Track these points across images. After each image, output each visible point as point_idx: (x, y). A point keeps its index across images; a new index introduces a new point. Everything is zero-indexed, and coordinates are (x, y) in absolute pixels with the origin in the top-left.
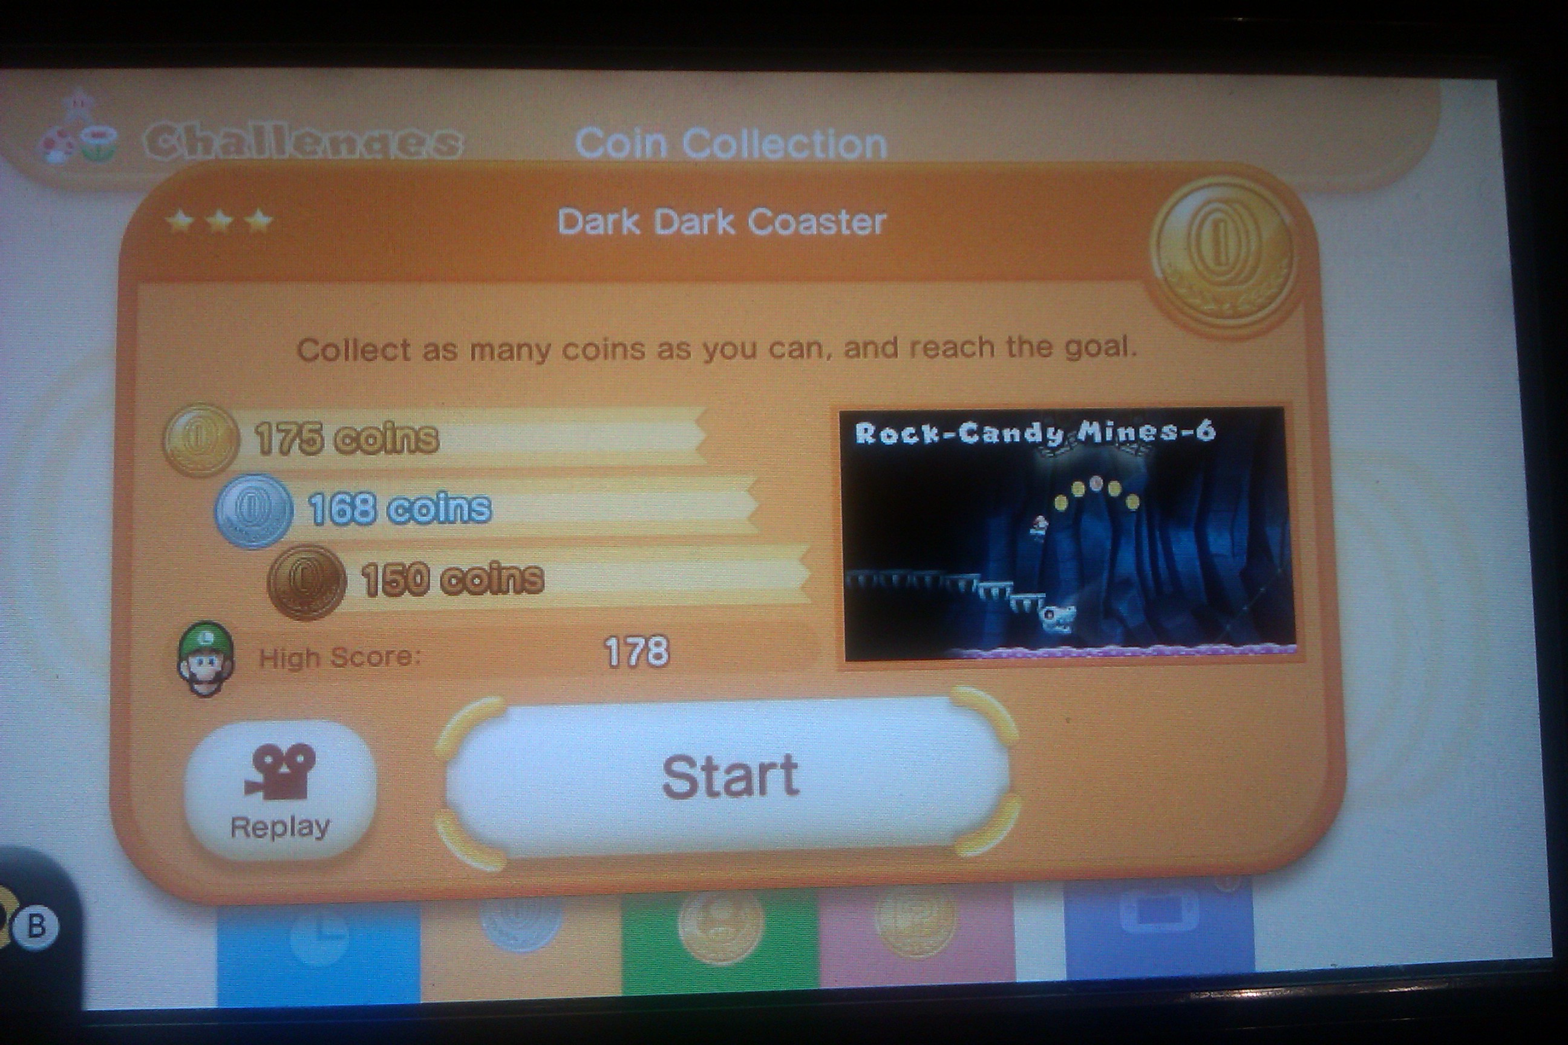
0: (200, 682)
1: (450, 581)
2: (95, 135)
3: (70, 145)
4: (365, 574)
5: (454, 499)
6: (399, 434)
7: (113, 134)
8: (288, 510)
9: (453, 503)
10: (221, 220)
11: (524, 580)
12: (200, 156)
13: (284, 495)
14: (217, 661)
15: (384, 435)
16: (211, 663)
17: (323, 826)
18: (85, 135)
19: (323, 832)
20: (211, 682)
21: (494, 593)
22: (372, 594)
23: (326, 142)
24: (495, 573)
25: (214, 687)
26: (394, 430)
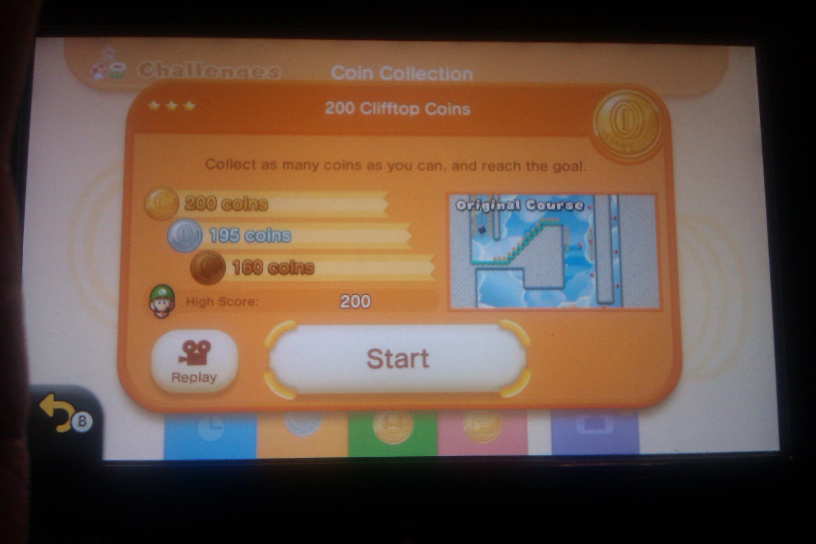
0: (159, 312)
1: (272, 269)
2: (116, 67)
3: (104, 71)
4: (234, 264)
5: (275, 231)
6: (250, 202)
7: (124, 66)
8: (200, 234)
9: (274, 234)
10: (172, 106)
11: (305, 268)
12: (163, 76)
13: (199, 229)
14: (167, 303)
15: (244, 203)
16: (164, 303)
17: (213, 377)
18: (111, 67)
19: (214, 380)
20: (164, 312)
21: (292, 274)
22: (237, 273)
23: (219, 71)
24: (292, 266)
25: (166, 314)
26: (248, 201)
